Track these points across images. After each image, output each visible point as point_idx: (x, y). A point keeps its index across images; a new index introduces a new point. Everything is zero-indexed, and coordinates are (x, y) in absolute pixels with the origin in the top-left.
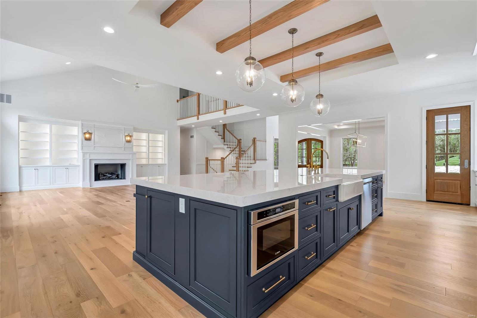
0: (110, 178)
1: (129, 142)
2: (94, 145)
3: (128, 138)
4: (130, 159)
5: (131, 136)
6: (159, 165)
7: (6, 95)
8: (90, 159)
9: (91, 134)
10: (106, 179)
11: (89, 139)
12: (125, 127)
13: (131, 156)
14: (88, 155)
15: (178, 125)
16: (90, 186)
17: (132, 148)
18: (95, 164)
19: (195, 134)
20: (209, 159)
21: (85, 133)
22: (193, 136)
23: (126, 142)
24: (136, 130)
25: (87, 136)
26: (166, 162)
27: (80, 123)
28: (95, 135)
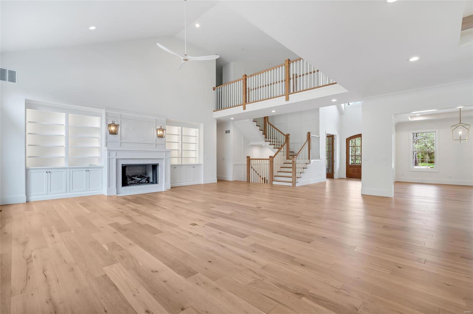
0: (139, 183)
1: (161, 137)
2: (121, 140)
3: (160, 133)
4: (163, 159)
5: (163, 130)
6: (194, 166)
7: (8, 70)
8: (116, 159)
9: (116, 126)
10: (134, 183)
11: (114, 133)
12: (156, 118)
13: (164, 154)
14: (114, 153)
15: (214, 117)
16: (117, 194)
17: (165, 144)
18: (122, 165)
19: (231, 128)
20: (250, 158)
21: (109, 125)
22: (229, 131)
23: (158, 137)
24: (170, 123)
25: (113, 128)
26: (202, 162)
27: (103, 112)
28: (122, 128)
